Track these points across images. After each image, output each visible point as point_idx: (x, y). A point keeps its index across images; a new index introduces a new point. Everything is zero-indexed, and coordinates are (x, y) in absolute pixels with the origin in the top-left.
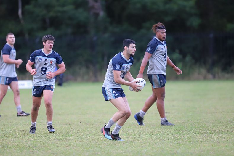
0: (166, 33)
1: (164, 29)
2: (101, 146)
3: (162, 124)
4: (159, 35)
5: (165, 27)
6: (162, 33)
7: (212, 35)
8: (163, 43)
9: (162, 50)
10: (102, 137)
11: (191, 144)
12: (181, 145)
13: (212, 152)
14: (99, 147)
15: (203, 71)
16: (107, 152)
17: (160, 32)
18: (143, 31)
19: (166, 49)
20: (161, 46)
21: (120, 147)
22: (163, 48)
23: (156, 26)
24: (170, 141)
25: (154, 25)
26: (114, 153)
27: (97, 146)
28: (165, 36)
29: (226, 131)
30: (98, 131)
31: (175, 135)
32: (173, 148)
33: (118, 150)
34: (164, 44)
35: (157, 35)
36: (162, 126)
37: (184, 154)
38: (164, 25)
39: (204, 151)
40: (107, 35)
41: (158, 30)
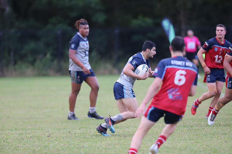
0: (89, 29)
1: (87, 24)
2: (8, 140)
3: (69, 118)
4: (82, 30)
5: (88, 22)
6: (85, 29)
7: (117, 31)
8: (85, 39)
9: (84, 47)
10: (9, 131)
11: (98, 138)
12: (88, 139)
13: (118, 146)
14: (7, 142)
15: (109, 66)
16: (14, 147)
17: (83, 28)
18: (49, 27)
19: (88, 46)
20: (83, 43)
21: (27, 141)
22: (85, 45)
23: (79, 22)
24: (76, 135)
25: (77, 22)
26: (22, 147)
27: (4, 141)
28: (88, 32)
29: (132, 125)
30: (6, 126)
31: (82, 130)
32: (80, 143)
33: (25, 144)
34: (87, 41)
35: (80, 30)
36: (69, 120)
37: (90, 148)
38: (87, 21)
39: (111, 145)
40: (13, 31)
41: (81, 25)
